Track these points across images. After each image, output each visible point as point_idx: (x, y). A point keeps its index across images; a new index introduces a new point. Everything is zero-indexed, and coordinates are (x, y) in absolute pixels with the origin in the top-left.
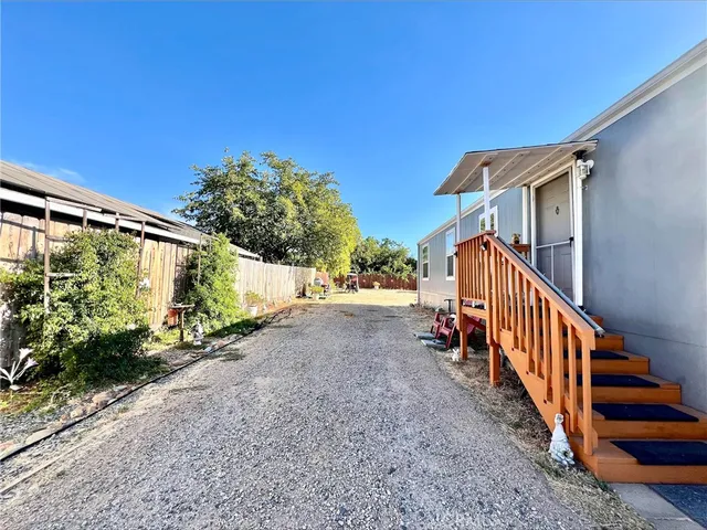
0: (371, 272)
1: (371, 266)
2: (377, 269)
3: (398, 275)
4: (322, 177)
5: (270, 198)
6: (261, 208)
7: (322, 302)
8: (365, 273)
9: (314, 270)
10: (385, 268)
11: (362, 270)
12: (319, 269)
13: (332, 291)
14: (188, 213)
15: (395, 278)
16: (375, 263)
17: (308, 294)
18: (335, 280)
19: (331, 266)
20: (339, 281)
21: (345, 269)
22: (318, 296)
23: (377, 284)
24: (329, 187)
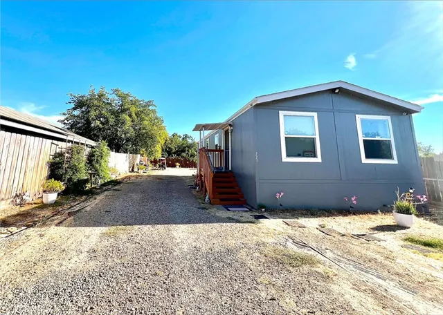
0: (174, 157)
1: (175, 153)
2: (178, 155)
3: (191, 159)
4: (147, 103)
5: (116, 114)
6: (112, 120)
7: (145, 174)
8: (170, 157)
9: (139, 155)
10: (184, 154)
11: (169, 155)
12: (142, 155)
13: (150, 168)
14: (66, 121)
15: (189, 161)
16: (177, 151)
17: (136, 170)
18: (151, 162)
19: (150, 153)
20: (155, 162)
21: (158, 155)
22: (142, 171)
23: (178, 164)
24: (151, 108)
